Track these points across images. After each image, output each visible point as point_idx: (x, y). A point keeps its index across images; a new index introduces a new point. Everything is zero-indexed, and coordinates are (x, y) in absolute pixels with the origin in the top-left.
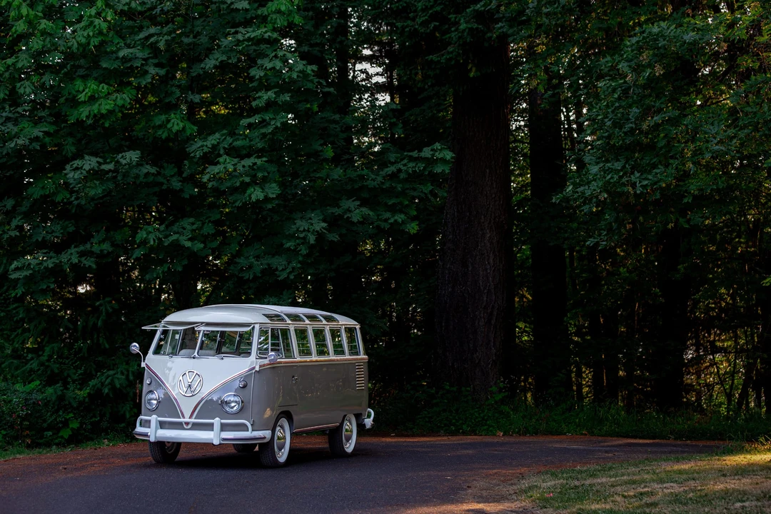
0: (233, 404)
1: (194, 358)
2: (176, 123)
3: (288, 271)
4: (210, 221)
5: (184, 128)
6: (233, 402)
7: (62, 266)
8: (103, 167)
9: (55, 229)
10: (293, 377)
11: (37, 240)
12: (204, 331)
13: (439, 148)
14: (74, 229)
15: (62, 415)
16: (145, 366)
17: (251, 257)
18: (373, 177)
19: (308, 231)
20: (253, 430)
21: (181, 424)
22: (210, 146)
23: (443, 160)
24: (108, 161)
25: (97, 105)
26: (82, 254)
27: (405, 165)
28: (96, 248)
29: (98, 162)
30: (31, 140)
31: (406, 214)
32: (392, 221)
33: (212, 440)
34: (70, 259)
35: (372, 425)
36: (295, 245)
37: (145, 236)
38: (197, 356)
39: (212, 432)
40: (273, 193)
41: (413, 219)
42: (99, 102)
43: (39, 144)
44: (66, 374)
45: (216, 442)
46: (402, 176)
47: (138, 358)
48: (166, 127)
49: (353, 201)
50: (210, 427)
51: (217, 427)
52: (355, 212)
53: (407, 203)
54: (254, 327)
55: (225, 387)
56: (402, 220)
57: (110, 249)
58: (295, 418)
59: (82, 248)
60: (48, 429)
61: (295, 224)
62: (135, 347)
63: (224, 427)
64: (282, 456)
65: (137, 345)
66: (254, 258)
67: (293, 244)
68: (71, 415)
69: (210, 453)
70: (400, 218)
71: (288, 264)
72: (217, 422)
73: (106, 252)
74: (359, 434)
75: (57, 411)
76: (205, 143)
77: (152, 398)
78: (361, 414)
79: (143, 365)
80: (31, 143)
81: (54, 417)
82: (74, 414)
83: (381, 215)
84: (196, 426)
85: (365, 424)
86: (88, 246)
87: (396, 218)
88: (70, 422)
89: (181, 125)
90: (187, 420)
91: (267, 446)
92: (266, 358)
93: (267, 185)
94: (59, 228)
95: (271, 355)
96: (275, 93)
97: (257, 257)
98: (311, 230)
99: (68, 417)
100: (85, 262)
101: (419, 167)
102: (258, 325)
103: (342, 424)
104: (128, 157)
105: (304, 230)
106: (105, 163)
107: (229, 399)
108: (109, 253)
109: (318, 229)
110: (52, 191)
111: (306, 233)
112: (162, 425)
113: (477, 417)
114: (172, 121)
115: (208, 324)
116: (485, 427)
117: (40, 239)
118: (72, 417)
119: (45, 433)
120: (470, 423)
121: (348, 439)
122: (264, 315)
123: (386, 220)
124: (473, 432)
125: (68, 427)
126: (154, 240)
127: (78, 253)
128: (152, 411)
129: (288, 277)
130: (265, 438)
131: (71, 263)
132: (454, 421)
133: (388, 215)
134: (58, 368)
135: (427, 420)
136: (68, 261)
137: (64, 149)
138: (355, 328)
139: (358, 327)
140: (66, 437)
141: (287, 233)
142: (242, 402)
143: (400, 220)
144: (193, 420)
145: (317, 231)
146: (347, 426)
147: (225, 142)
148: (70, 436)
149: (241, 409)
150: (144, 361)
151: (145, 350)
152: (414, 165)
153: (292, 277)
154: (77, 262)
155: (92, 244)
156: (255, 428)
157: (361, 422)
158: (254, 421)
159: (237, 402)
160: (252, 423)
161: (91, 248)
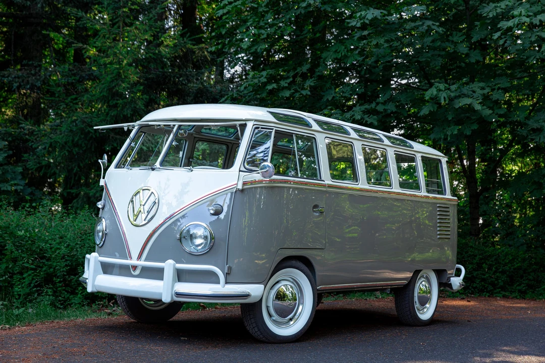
0: (200, 241)
6: (200, 236)
9: (345, 91)
11: (328, 99)
16: (103, 184)
20: (226, 283)
21: (127, 267)
28: (380, 108)
33: (161, 294)
34: (353, 115)
35: (461, 285)
39: (161, 282)
45: (167, 299)
50: (157, 274)
51: (169, 274)
57: (394, 110)
58: (318, 268)
59: (367, 106)
63: (181, 275)
72: (169, 266)
74: (441, 296)
77: (101, 228)
79: (102, 182)
84: (146, 272)
85: (451, 284)
86: (373, 105)
90: (134, 262)
94: (349, 90)
100: (368, 119)
102: (253, 122)
103: (412, 282)
108: (392, 112)
110: (343, 54)
117: (330, 99)
130: (247, 296)
136: (351, 117)
138: (440, 161)
139: (444, 160)
142: (212, 238)
144: (142, 263)
146: (421, 285)
149: (211, 248)
150: (104, 178)
154: (360, 118)
155: (378, 104)
156: (230, 279)
157: (444, 281)
158: (230, 268)
159: (206, 238)
160: (226, 271)
161: (376, 106)
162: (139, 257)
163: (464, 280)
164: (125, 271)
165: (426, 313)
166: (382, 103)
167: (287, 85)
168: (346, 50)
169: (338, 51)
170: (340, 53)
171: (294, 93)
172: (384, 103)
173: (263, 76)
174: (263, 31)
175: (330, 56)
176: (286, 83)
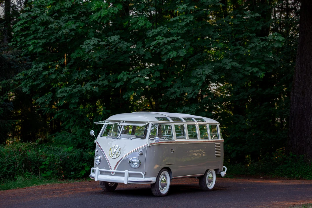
0: (135, 163)
1: (118, 139)
2: (141, 22)
3: (192, 94)
4: (157, 70)
5: (145, 24)
6: (136, 162)
7: (82, 91)
8: (101, 43)
9: (83, 74)
10: (172, 150)
12: (124, 125)
13: (277, 35)
14: (93, 74)
15: (81, 164)
16: (96, 142)
17: (176, 88)
18: (244, 49)
19: (202, 74)
20: (145, 177)
21: (110, 172)
22: (157, 32)
23: (279, 41)
24: (103, 40)
25: (100, 12)
26: (93, 85)
27: (259, 43)
28: (100, 83)
29: (98, 41)
30: (71, 31)
31: (258, 68)
32: (251, 71)
33: (124, 181)
34: (86, 88)
36: (196, 82)
37: (122, 77)
38: (119, 138)
39: (124, 177)
40: (182, 54)
41: (263, 70)
42: (101, 11)
43: (74, 32)
44: (86, 144)
45: (126, 183)
46: (258, 48)
47: (93, 138)
48: (137, 24)
49: (229, 59)
50: (122, 174)
51: (126, 175)
52: (228, 65)
53: (260, 62)
54: (149, 123)
55: (132, 154)
56: (256, 71)
57: (107, 84)
58: (173, 171)
59: (93, 83)
60: (73, 171)
61: (196, 71)
62: (92, 133)
63: (130, 175)
64: (165, 191)
65: (94, 132)
66: (177, 88)
67: (195, 81)
68: (86, 164)
69: (125, 188)
70: (255, 70)
71: (193, 91)
72: (126, 172)
73: (105, 85)
75: (79, 162)
76: (155, 31)
77: (98, 158)
78: (218, 169)
80: (70, 32)
81: (78, 164)
82: (87, 163)
83: (246, 68)
84: (117, 174)
85: (221, 175)
86: (97, 82)
87: (253, 70)
88: (85, 167)
89: (144, 22)
90: (113, 170)
91: (155, 185)
92: (154, 140)
93: (180, 50)
94: (85, 73)
95: (157, 138)
96: (187, 6)
97: (179, 88)
98: (204, 74)
99: (84, 165)
100: (94, 89)
101: (266, 44)
102: (151, 123)
103: (206, 174)
104: (113, 39)
105: (200, 74)
106: (102, 41)
107: (134, 160)
108: (106, 85)
109: (207, 74)
110: (82, 55)
111: (201, 75)
112: (101, 173)
113: (304, 170)
114: (140, 21)
115: (126, 122)
116: (308, 175)
117: (76, 79)
118: (86, 165)
119: (72, 172)
120: (301, 173)
121: (210, 182)
122: (156, 117)
123: (248, 71)
124: (301, 178)
125: (84, 170)
126: (126, 79)
127: (91, 85)
128: (98, 165)
129: (192, 97)
130: (151, 181)
131: (87, 90)
132: (293, 172)
133: (250, 68)
134: (81, 141)
135: (280, 170)
136: (85, 89)
137: (88, 35)
138: (216, 125)
139: (218, 124)
140: (83, 174)
141: (192, 75)
142: (140, 162)
143: (255, 71)
144: (116, 171)
145: (207, 75)
146: (209, 175)
147: (165, 30)
148: (85, 174)
149: (139, 166)
150: (96, 140)
151: (97, 134)
152: (264, 43)
153: (194, 97)
154: (89, 89)
155: (99, 81)
156: (146, 176)
157: (219, 173)
158: (146, 172)
159: (138, 162)
160: (145, 173)
161: (98, 83)
162: (114, 169)
163: (226, 173)
164: (109, 173)
165: (211, 186)
166: (101, 81)
167: (53, 72)
168: (83, 53)
169: (79, 53)
170: (80, 54)
171: (57, 76)
172: (103, 80)
173: (40, 67)
174: (40, 41)
175: (75, 56)
176: (53, 71)
